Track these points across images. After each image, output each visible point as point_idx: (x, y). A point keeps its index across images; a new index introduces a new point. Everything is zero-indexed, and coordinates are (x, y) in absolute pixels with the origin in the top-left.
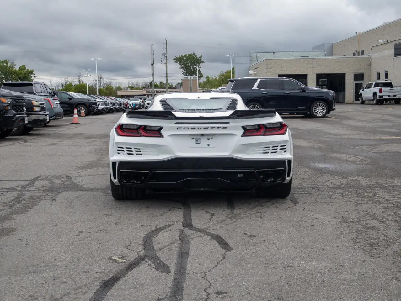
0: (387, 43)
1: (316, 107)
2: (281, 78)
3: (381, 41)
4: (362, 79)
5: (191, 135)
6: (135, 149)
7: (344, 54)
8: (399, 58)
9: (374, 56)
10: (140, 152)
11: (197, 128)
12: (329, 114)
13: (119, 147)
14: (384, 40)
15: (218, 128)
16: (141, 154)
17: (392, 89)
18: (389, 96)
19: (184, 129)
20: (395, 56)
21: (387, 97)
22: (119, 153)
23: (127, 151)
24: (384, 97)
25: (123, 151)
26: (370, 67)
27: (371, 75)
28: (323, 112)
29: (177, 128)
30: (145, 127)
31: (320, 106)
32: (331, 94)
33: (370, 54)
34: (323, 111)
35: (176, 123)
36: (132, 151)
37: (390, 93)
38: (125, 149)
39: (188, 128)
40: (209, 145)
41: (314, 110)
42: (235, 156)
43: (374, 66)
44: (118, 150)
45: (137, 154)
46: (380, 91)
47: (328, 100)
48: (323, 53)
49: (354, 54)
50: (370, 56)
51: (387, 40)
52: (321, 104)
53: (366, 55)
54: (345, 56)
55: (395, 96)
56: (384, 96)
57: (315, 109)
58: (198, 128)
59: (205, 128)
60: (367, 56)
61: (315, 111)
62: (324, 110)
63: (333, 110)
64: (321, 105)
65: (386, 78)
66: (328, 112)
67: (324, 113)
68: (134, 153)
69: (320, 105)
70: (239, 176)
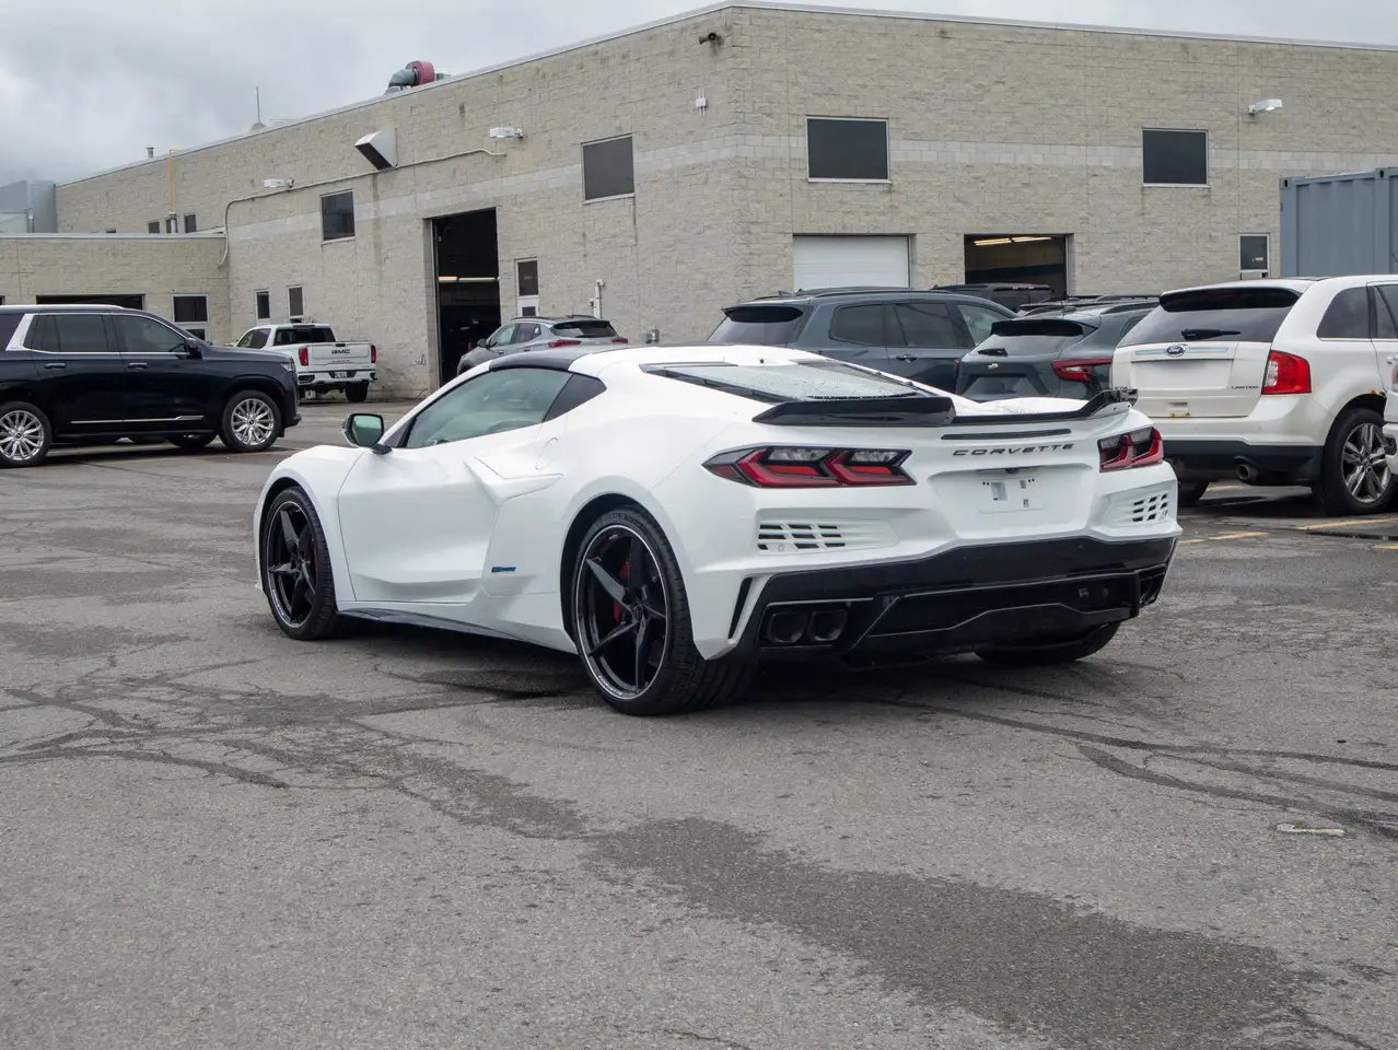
0: (290, 191)
1: (238, 411)
2: (109, 311)
3: (271, 183)
4: (204, 318)
5: (980, 472)
6: (821, 527)
7: (111, 228)
8: (341, 245)
9: (242, 234)
10: (839, 536)
11: (1007, 450)
12: (283, 436)
13: (763, 527)
14: (282, 180)
15: (1042, 448)
16: (843, 545)
17: (341, 349)
18: (332, 374)
19: (973, 453)
20: (325, 239)
21: (327, 378)
22: (763, 547)
23: (796, 536)
24: (319, 378)
25: (782, 537)
26: (228, 274)
27: (235, 302)
28: (264, 431)
29: (955, 454)
30: (852, 451)
31: (254, 408)
32: (285, 366)
33: (223, 229)
34: (263, 426)
35: (946, 437)
36: (812, 536)
37: (334, 363)
38: (787, 531)
39: (985, 451)
40: (1026, 502)
41: (233, 423)
42: (1095, 532)
43: (240, 268)
44: (762, 537)
45: (828, 545)
46: (304, 355)
47: (280, 389)
48: (21, 221)
49: (154, 227)
50: (221, 236)
51: (290, 181)
52: (255, 401)
53: (204, 232)
54: (114, 232)
55: (351, 373)
56: (316, 375)
57: (236, 419)
58: (1010, 451)
59: (1028, 450)
60: (210, 233)
61: (236, 427)
62: (266, 424)
63: (294, 423)
64: (258, 407)
65: (292, 314)
66: (279, 432)
67: (268, 435)
68: (820, 540)
69: (255, 404)
70: (1081, 595)
